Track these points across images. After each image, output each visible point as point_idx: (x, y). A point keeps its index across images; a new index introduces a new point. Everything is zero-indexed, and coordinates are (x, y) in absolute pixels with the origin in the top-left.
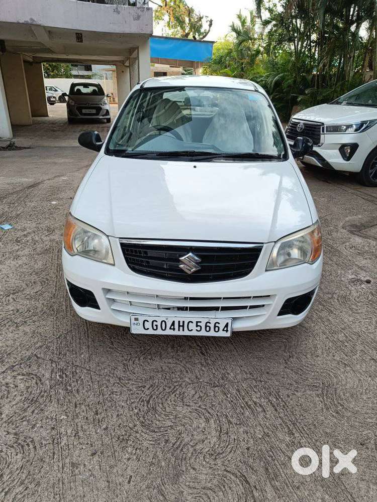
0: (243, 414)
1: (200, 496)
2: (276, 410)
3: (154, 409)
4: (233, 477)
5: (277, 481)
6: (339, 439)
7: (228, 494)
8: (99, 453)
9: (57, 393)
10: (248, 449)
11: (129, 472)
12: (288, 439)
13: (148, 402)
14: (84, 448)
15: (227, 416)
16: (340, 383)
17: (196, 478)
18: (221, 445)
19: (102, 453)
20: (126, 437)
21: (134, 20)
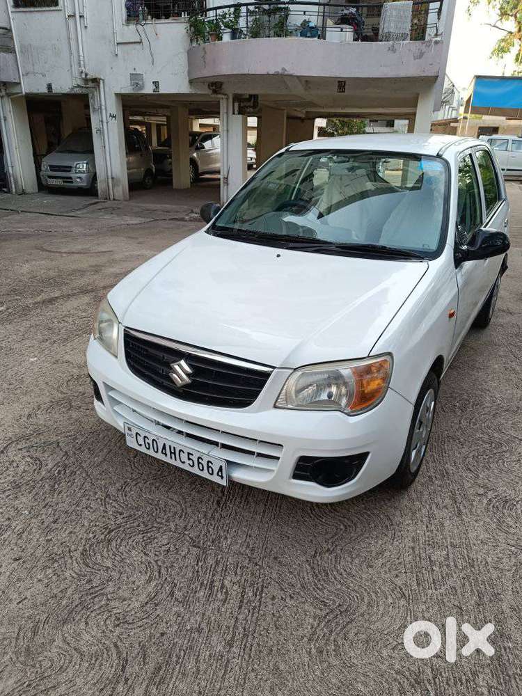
0: (195, 592)
1: (65, 656)
2: (240, 607)
3: (110, 541)
4: (114, 655)
5: (157, 689)
6: (286, 686)
7: (92, 669)
8: (21, 561)
9: (42, 487)
10: (162, 634)
11: (28, 594)
12: (220, 648)
13: (111, 531)
14: (15, 549)
15: (176, 585)
16: (367, 617)
17: (79, 634)
18: (138, 615)
19: (24, 562)
20: (57, 557)
21: (415, 59)
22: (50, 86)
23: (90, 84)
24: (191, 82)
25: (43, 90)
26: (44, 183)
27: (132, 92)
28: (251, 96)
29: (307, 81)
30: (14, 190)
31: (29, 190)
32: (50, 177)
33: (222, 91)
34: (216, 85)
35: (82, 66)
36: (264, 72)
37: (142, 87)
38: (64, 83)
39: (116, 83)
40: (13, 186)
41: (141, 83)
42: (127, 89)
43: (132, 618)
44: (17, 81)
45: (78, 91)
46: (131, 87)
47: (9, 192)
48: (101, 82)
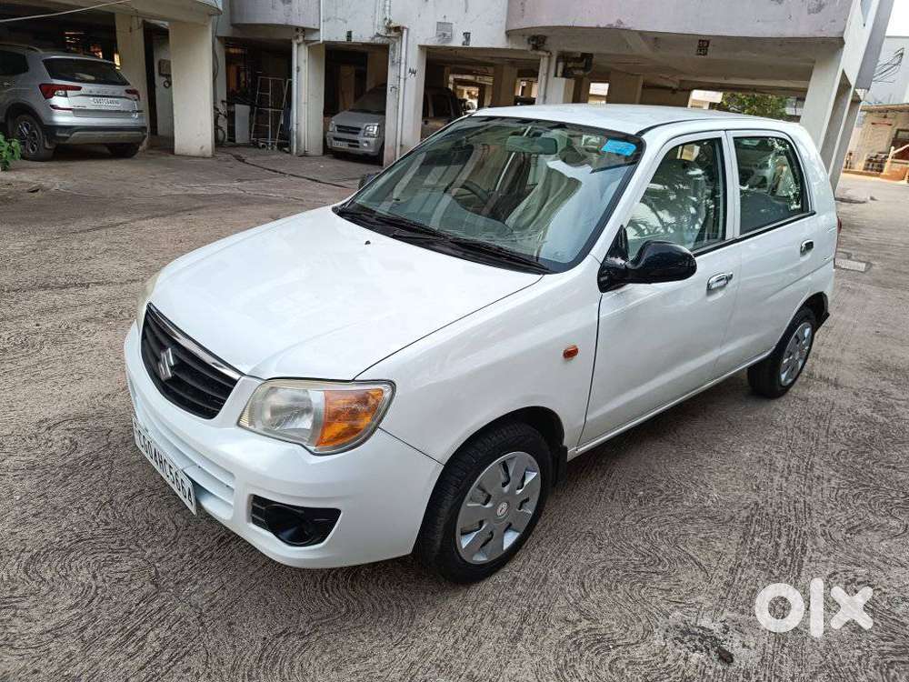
0: (109, 635)
3: (71, 551)
9: (55, 475)
13: (80, 541)
15: (95, 620)
18: (29, 642)
21: (809, 13)
22: (349, 35)
23: (393, 34)
24: (509, 34)
25: (342, 38)
26: (329, 145)
27: (439, 44)
28: (584, 55)
29: (656, 38)
30: (295, 150)
31: (312, 152)
32: (336, 139)
33: (546, 47)
34: (538, 39)
35: (387, 12)
36: (594, 25)
37: (450, 39)
38: (365, 32)
39: (422, 33)
40: (295, 146)
41: (449, 34)
42: (432, 40)
43: (20, 643)
44: (317, 27)
45: (379, 40)
46: (437, 39)
47: (290, 152)
48: (405, 32)
